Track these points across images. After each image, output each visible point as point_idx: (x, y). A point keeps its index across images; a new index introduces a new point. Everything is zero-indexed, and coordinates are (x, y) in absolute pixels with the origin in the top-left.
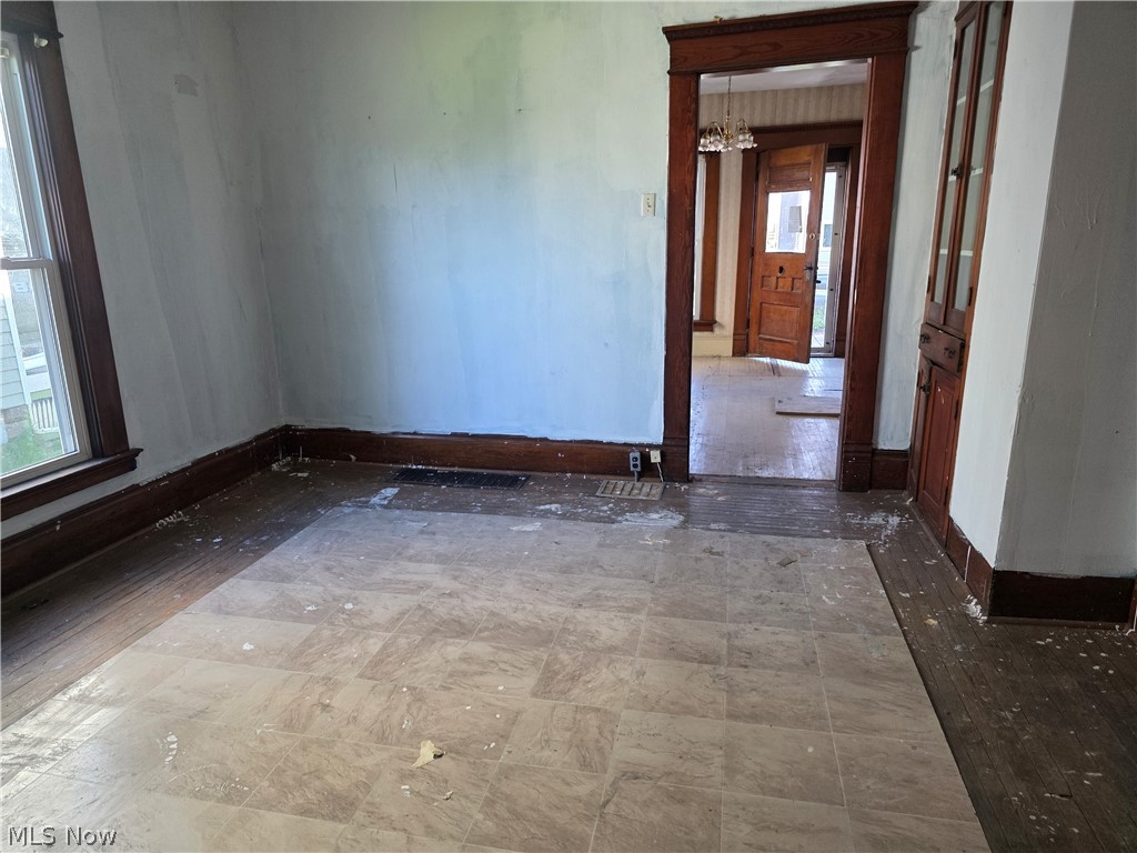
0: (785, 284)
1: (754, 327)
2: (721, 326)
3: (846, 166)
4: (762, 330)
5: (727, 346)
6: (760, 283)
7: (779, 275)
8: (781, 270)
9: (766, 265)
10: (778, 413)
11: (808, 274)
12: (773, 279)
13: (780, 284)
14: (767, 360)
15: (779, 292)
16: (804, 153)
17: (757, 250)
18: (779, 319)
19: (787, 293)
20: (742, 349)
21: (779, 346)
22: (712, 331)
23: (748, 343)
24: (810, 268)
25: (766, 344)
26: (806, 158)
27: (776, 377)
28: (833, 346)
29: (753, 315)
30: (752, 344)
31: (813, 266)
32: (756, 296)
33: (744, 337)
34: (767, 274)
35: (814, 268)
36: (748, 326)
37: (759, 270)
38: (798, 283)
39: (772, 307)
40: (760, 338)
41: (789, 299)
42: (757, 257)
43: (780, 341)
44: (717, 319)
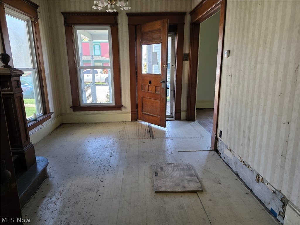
0: (152, 89)
1: (140, 108)
2: (125, 108)
3: (175, 34)
4: (143, 109)
5: (128, 117)
6: (141, 88)
7: (149, 85)
8: (150, 82)
9: (143, 80)
10: (157, 192)
11: (163, 85)
12: (147, 87)
13: (150, 89)
14: (146, 124)
15: (150, 93)
16: (157, 25)
17: (138, 73)
18: (151, 105)
19: (154, 94)
20: (135, 118)
21: (151, 117)
22: (121, 110)
23: (138, 115)
24: (164, 82)
25: (146, 116)
26: (158, 27)
27: (152, 139)
28: (174, 115)
29: (139, 102)
30: (139, 116)
31: (165, 81)
32: (140, 94)
33: (136, 112)
34: (144, 84)
35: (165, 82)
36: (137, 108)
37: (140, 82)
38: (158, 89)
39: (147, 99)
40: (143, 113)
41: (154, 96)
42: (139, 76)
43: (152, 116)
44: (123, 104)
